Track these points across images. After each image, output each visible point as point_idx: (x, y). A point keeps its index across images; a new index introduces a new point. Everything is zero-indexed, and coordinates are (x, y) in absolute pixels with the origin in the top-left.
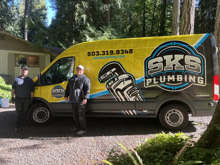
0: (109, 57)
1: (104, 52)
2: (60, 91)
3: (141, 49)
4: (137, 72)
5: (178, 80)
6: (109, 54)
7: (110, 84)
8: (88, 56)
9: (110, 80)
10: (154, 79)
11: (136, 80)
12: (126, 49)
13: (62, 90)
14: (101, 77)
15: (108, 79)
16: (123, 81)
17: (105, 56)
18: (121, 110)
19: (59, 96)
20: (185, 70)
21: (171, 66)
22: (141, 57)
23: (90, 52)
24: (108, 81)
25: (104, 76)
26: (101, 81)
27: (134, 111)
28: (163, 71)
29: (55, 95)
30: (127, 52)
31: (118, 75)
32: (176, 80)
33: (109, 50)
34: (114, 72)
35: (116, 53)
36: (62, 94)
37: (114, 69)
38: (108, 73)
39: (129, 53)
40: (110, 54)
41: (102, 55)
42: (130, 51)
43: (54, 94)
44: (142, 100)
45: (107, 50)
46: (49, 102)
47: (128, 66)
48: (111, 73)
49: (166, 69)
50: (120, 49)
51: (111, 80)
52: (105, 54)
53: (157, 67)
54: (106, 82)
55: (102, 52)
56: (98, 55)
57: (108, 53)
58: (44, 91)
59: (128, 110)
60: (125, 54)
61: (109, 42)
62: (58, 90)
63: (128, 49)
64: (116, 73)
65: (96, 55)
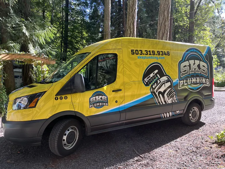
0: (152, 58)
1: (147, 51)
2: (101, 98)
3: (175, 53)
4: (174, 74)
5: (197, 82)
6: (151, 55)
7: (154, 87)
8: (132, 54)
9: (153, 82)
10: (185, 81)
11: (174, 82)
12: (164, 51)
13: (103, 97)
14: (145, 79)
15: (152, 82)
16: (164, 83)
17: (148, 56)
18: (161, 114)
19: (100, 105)
20: (201, 74)
21: (193, 70)
22: (175, 60)
23: (134, 50)
24: (152, 83)
25: (148, 79)
26: (146, 83)
27: (171, 113)
28: (189, 74)
29: (94, 105)
30: (166, 54)
31: (159, 77)
32: (196, 81)
33: (151, 50)
34: (156, 74)
35: (157, 54)
36: (103, 102)
37: (156, 71)
38: (152, 75)
39: (167, 55)
40: (153, 55)
41: (146, 54)
42: (168, 54)
43: (92, 104)
44: (176, 101)
45: (150, 50)
46: (86, 116)
47: (167, 68)
48: (154, 75)
49: (191, 72)
50: (160, 50)
51: (155, 82)
52: (148, 54)
53: (186, 71)
54: (150, 85)
55: (145, 51)
56: (142, 54)
57: (150, 53)
58: (78, 101)
59: (166, 113)
60: (164, 55)
61: (151, 41)
62: (98, 98)
63: (166, 51)
64: (158, 75)
65: (140, 54)
